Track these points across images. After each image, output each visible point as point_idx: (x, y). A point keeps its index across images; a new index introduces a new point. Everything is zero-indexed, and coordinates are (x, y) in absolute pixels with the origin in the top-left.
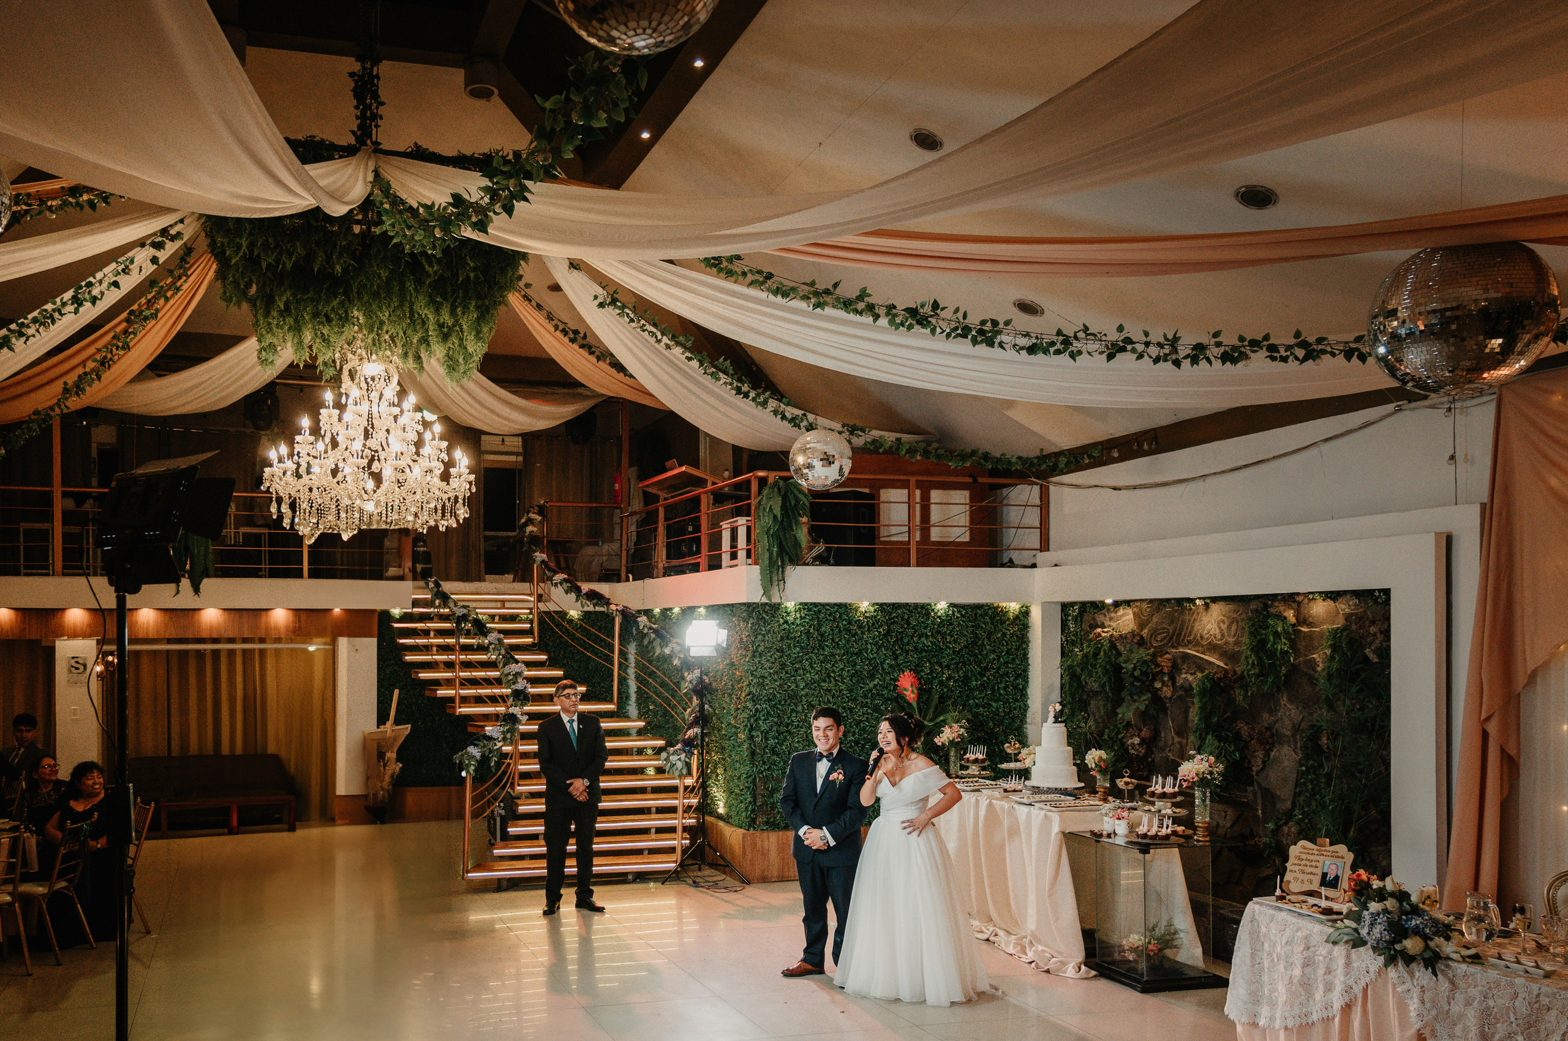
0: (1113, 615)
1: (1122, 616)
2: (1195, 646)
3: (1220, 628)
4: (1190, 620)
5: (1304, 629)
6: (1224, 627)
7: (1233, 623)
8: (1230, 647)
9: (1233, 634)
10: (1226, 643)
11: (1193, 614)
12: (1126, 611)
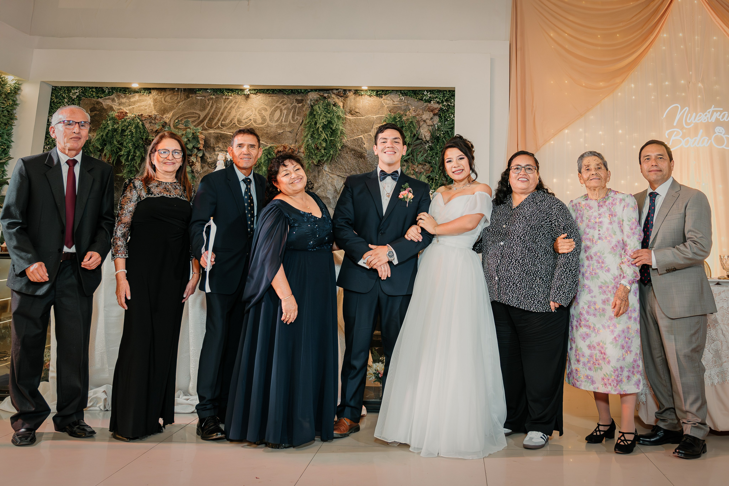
0: (124, 100)
1: (138, 101)
2: (229, 128)
3: (261, 114)
4: (226, 107)
5: (349, 117)
6: (267, 114)
7: (275, 110)
8: (272, 130)
9: (276, 119)
10: (268, 126)
11: (230, 102)
12: (143, 98)
